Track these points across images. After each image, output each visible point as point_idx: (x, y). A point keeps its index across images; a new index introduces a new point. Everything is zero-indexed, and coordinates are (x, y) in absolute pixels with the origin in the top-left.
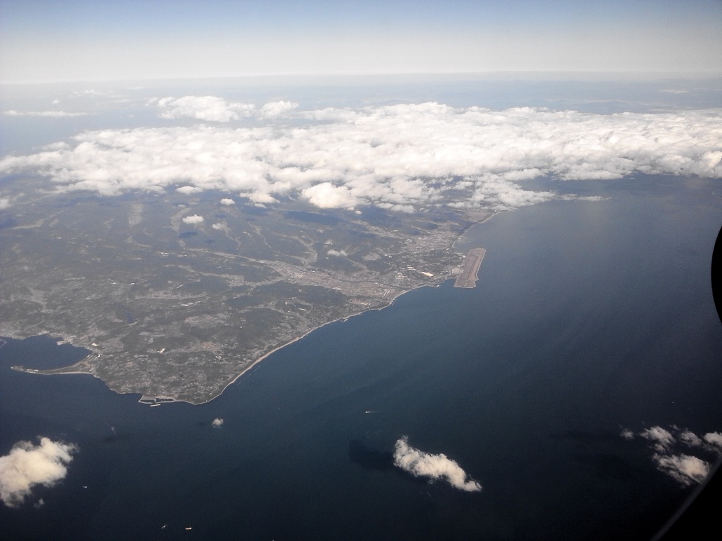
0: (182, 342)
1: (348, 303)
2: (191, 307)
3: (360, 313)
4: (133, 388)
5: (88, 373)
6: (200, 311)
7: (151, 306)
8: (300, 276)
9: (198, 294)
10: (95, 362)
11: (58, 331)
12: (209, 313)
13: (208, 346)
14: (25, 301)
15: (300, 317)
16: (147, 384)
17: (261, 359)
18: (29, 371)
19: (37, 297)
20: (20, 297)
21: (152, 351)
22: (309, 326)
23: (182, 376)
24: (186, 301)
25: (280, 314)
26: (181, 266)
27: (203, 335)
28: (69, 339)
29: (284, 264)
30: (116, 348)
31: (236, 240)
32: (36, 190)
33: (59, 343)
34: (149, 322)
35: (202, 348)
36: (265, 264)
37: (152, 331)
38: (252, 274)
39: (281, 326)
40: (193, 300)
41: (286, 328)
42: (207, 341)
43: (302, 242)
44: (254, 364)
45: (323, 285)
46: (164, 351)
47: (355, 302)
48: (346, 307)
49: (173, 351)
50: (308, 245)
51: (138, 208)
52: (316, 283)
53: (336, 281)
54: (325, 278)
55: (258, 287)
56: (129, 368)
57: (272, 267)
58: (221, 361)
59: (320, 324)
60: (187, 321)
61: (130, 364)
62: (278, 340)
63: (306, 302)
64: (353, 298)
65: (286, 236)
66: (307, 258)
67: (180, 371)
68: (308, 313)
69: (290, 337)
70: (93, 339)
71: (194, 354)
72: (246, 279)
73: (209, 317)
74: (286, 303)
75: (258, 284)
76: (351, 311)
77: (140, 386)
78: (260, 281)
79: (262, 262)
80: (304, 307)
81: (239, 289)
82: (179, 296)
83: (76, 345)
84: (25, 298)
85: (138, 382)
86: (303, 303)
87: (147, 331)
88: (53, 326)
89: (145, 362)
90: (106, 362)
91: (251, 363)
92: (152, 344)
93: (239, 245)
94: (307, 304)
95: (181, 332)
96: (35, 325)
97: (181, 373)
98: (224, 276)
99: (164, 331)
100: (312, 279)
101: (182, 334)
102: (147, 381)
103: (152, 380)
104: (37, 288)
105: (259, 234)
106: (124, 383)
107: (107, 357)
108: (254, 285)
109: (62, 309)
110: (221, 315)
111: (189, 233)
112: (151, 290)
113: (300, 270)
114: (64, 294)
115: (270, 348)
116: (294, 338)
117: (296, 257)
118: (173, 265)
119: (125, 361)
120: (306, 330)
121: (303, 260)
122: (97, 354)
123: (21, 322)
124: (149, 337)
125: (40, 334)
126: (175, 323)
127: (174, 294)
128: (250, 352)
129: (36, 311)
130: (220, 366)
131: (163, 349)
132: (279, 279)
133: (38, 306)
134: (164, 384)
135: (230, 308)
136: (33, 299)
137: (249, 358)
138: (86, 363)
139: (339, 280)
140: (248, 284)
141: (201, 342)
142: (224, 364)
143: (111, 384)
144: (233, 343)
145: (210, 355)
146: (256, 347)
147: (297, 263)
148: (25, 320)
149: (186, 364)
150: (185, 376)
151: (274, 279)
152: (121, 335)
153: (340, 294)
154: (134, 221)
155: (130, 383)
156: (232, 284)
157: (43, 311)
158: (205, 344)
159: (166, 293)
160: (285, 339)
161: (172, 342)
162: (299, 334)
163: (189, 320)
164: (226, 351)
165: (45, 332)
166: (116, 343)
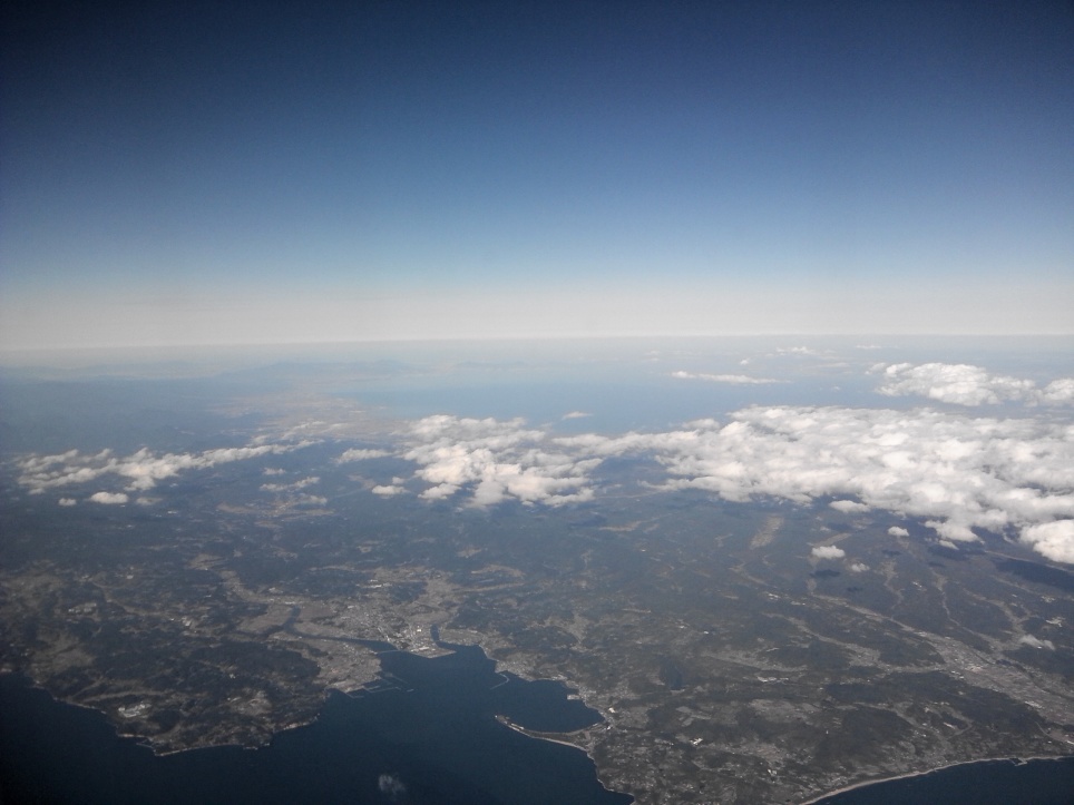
0: (731, 735)
1: (1040, 733)
2: (769, 685)
3: (1056, 758)
4: (627, 787)
5: (582, 748)
6: (778, 693)
7: (714, 671)
8: (975, 668)
9: (793, 666)
10: (600, 735)
11: (578, 681)
12: (791, 699)
13: (768, 752)
14: (560, 629)
15: (940, 737)
16: (648, 786)
17: (838, 791)
18: (514, 727)
19: (577, 628)
20: (557, 622)
21: (682, 738)
22: (949, 757)
23: (702, 787)
24: (767, 674)
25: (908, 725)
26: (792, 620)
27: (766, 731)
28: (585, 694)
29: (957, 644)
30: (636, 722)
31: (898, 593)
32: (638, 481)
33: (570, 697)
34: (699, 694)
35: (755, 752)
36: (926, 639)
37: (696, 709)
38: (893, 652)
39: (898, 746)
40: (777, 674)
41: (904, 749)
42: (769, 742)
43: (1008, 612)
44: (822, 797)
45: (1010, 693)
46: (699, 744)
47: (1057, 735)
48: (1034, 740)
49: (713, 745)
50: (1015, 620)
51: (775, 523)
52: (999, 685)
53: (1038, 690)
54: (1022, 683)
55: (894, 674)
56: (637, 755)
57: (935, 645)
58: (773, 779)
59: (969, 758)
60: (754, 704)
61: (642, 750)
62: (883, 768)
63: (964, 715)
64: (1056, 726)
65: (983, 598)
66: (1003, 641)
67: (704, 779)
68: (959, 733)
69: (904, 767)
70: (615, 702)
71: (738, 758)
72: (883, 658)
73: (788, 706)
74: (927, 710)
75: (899, 669)
76: (1038, 751)
77: (638, 786)
78: (903, 665)
79: (923, 634)
80: (954, 722)
81: (861, 671)
82: (765, 665)
83: (589, 706)
84: (562, 625)
85: (639, 779)
86: (958, 716)
87: (690, 707)
88: (574, 671)
89: (665, 752)
90: (612, 738)
91: (818, 794)
92: (687, 728)
93: (899, 602)
94: (963, 718)
95: (736, 719)
96: (555, 665)
97: (703, 782)
98: (849, 646)
99: (712, 713)
100: (995, 678)
101: (736, 722)
102: (651, 782)
103: (659, 782)
104: (584, 615)
105: (940, 589)
106: (618, 776)
107: (619, 731)
108: (889, 668)
109: (599, 650)
110: (807, 707)
111: (828, 571)
112: (728, 647)
113: (983, 660)
114: (612, 629)
115: (863, 777)
116: (911, 771)
117: (984, 637)
118: (780, 616)
119: (637, 743)
120: (938, 762)
121: (995, 643)
122: (607, 724)
123: (539, 657)
124: (687, 717)
125: (555, 678)
126: (733, 703)
127: (759, 659)
128: (825, 777)
129: (565, 647)
130: (766, 786)
131: (700, 740)
132: (937, 667)
133: (574, 640)
134: (671, 792)
135: (829, 699)
136: (571, 629)
137: (819, 785)
138: (587, 734)
139: (1047, 690)
140: (881, 665)
141: (760, 742)
142: (776, 785)
143: (602, 772)
144: (806, 756)
145: (761, 766)
146: (839, 771)
147: (982, 647)
148: (546, 655)
149: (719, 770)
150: (707, 788)
151: (928, 665)
152: (652, 705)
153: (1034, 713)
154: (761, 541)
155: (627, 778)
156: (856, 661)
157: (574, 648)
158: (764, 746)
159: (747, 656)
160: (894, 769)
161: (714, 732)
162: (922, 765)
163: (758, 704)
164: (791, 764)
165: (562, 677)
166: (640, 715)
